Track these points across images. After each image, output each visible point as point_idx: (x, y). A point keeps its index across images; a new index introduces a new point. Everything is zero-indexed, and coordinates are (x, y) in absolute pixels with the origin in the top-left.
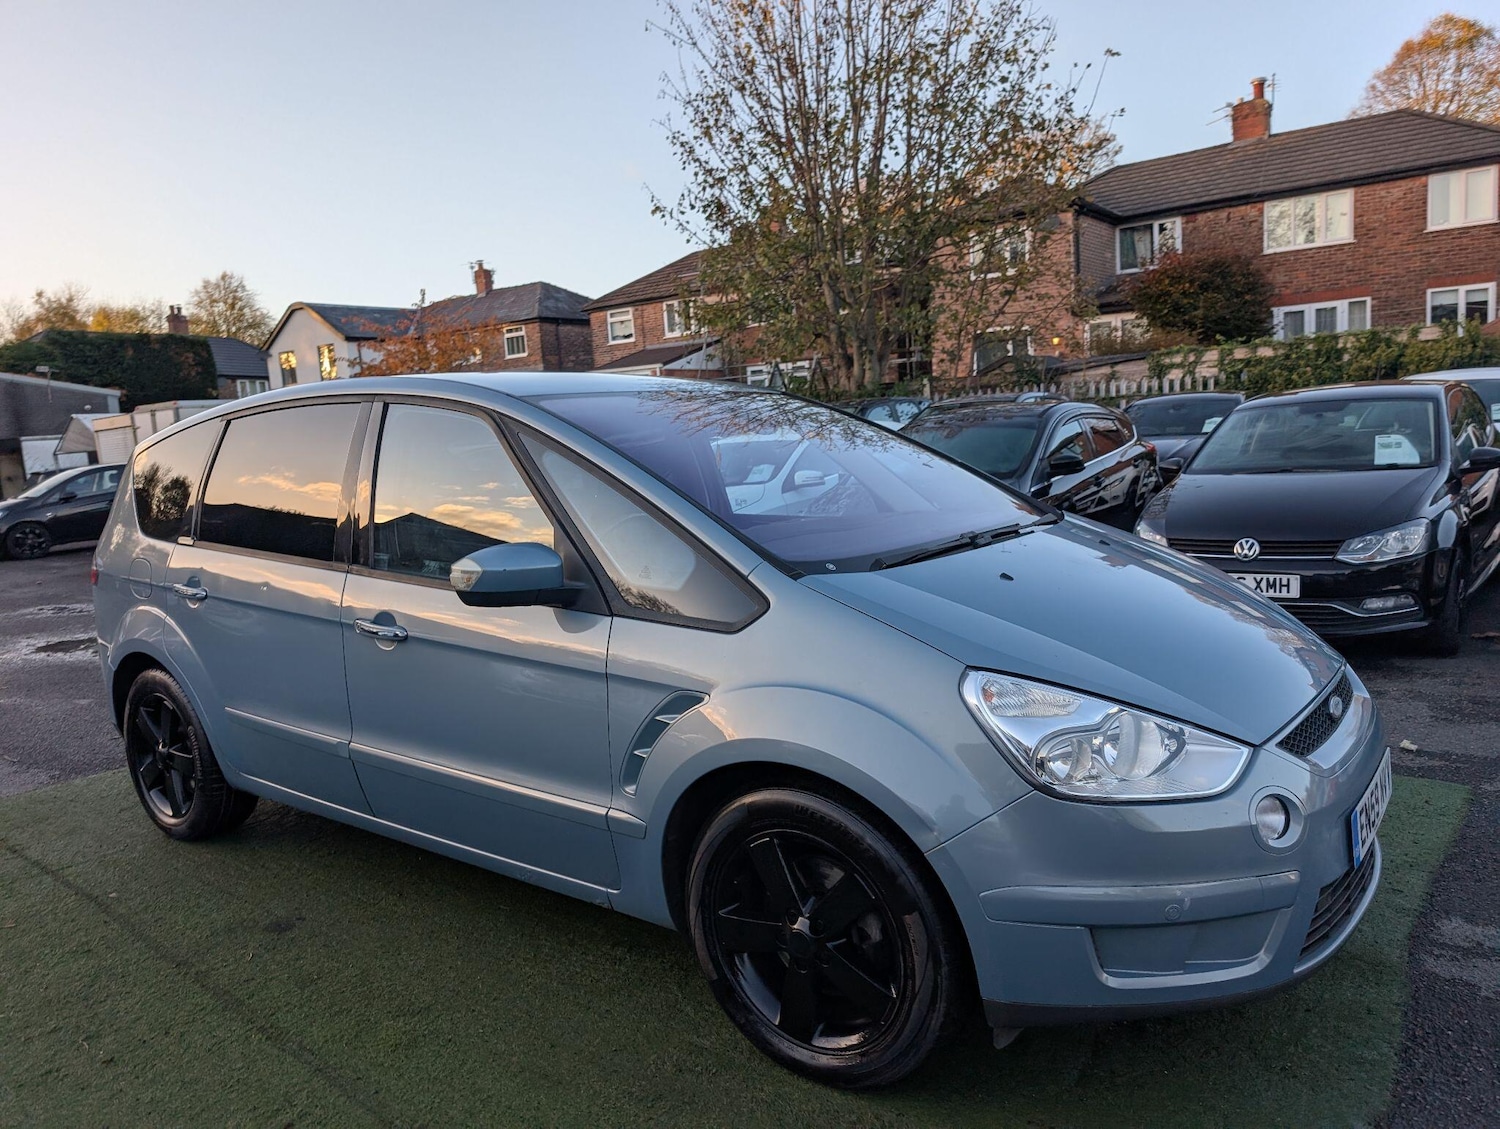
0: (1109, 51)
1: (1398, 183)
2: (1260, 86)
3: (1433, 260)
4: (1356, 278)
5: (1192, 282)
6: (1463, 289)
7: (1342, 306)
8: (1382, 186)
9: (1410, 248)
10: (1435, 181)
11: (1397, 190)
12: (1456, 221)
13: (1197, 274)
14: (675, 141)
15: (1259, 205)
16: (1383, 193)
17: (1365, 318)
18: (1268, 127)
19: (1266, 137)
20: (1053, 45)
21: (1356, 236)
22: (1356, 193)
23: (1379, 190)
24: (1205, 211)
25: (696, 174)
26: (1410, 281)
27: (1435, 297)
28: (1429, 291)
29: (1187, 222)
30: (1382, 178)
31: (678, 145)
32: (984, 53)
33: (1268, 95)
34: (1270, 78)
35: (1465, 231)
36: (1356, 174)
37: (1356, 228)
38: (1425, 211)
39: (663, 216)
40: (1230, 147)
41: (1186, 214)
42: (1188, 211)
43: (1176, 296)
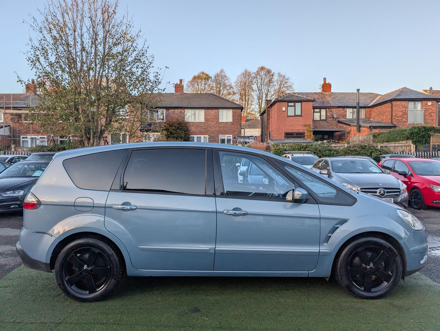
0: (166, 67)
1: (214, 110)
2: (181, 81)
3: (220, 129)
4: (205, 130)
5: (175, 127)
6: (226, 136)
7: (202, 136)
8: (210, 110)
9: (216, 125)
10: (221, 111)
11: (213, 112)
12: (224, 121)
13: (176, 125)
14: (29, 60)
15: (184, 110)
16: (210, 112)
17: (207, 140)
18: (183, 91)
19: (183, 93)
20: (153, 62)
21: (205, 121)
22: (205, 111)
23: (210, 111)
24: (171, 109)
25: (36, 72)
26: (216, 132)
27: (221, 137)
28: (220, 135)
29: (167, 111)
30: (210, 108)
31: (30, 61)
32: (137, 60)
33: (183, 84)
34: (183, 80)
35: (227, 123)
36: (205, 106)
37: (205, 119)
38: (219, 117)
39: (22, 83)
40: (174, 94)
41: (166, 109)
42: (167, 108)
43: (171, 130)
